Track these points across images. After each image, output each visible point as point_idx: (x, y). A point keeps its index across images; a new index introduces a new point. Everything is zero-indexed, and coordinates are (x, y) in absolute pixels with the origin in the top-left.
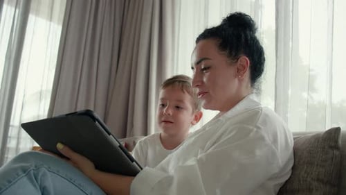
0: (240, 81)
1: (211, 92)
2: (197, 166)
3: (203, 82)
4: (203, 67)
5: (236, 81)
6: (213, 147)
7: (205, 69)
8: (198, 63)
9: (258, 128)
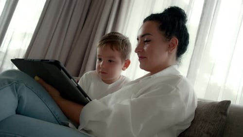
2: (130, 106)
3: (143, 50)
7: (146, 41)
8: (143, 36)
9: (177, 88)
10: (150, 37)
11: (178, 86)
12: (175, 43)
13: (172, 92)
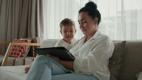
0: (95, 25)
1: (87, 30)
2: (93, 56)
3: (84, 27)
4: (83, 22)
5: (94, 26)
6: (96, 48)
7: (84, 22)
8: (82, 20)
9: (108, 42)
10: (86, 20)
11: (108, 41)
12: (96, 20)
13: (107, 45)
